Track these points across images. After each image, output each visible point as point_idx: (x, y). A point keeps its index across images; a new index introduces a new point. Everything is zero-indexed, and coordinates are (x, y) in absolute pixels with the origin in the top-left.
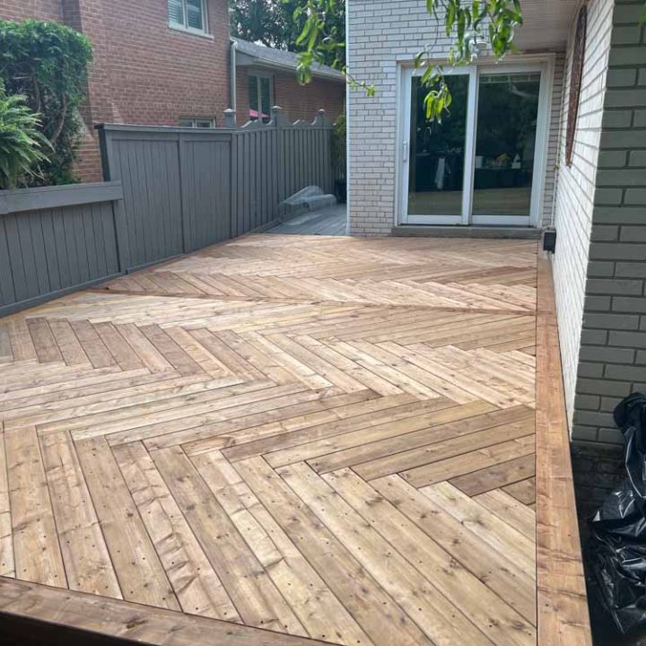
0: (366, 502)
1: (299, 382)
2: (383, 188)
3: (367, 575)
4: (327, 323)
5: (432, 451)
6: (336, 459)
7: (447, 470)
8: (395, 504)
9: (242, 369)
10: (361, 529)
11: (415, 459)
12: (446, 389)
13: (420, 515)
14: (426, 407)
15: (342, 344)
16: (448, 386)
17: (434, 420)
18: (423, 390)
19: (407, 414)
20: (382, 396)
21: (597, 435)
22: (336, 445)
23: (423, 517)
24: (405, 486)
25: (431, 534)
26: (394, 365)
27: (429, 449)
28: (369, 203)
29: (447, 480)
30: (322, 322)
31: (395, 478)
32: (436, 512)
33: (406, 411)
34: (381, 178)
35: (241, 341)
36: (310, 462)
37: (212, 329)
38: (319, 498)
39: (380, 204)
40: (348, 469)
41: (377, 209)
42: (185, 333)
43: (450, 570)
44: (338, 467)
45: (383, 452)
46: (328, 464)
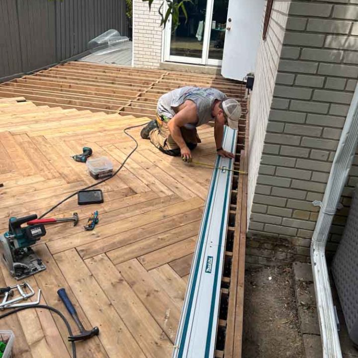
0: (112, 284)
1: (83, 181)
2: (155, 36)
3: (102, 350)
4: (109, 133)
5: (162, 239)
6: (96, 247)
7: (169, 254)
8: (131, 285)
9: (45, 169)
10: (104, 308)
11: (150, 246)
12: (177, 188)
13: (146, 294)
14: (163, 202)
15: (116, 151)
16: (179, 185)
17: (166, 213)
18: (164, 189)
19: (150, 208)
20: (136, 193)
21: (264, 228)
22: (99, 234)
23: (148, 295)
24: (140, 269)
25: (151, 310)
26: (147, 168)
27: (160, 237)
28: (146, 46)
29: (168, 263)
30: (106, 132)
31: (135, 262)
32: (157, 291)
33: (150, 205)
34: (154, 30)
35: (48, 146)
36: (79, 249)
37: (31, 135)
38: (79, 281)
39: (153, 47)
40: (104, 254)
41: (151, 50)
42: (10, 138)
43: (159, 342)
44: (97, 253)
45: (130, 240)
46: (91, 250)
